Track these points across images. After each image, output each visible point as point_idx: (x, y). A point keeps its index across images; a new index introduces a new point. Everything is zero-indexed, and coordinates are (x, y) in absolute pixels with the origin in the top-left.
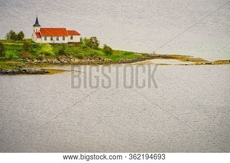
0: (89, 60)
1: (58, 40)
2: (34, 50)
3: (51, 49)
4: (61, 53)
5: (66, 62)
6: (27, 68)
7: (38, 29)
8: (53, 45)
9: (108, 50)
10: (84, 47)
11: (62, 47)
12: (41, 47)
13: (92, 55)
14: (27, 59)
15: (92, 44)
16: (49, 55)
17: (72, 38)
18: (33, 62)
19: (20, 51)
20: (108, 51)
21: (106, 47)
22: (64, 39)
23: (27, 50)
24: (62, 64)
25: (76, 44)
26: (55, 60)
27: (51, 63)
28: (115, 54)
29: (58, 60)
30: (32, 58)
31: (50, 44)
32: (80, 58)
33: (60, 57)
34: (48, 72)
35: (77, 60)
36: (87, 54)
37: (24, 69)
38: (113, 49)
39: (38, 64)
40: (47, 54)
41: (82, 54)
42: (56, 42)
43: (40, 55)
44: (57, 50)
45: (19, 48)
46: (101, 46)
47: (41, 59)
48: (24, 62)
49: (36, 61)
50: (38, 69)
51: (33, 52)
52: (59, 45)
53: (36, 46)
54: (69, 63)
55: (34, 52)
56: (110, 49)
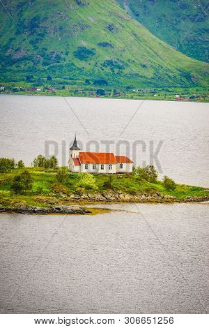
0: (143, 197)
1: (102, 169)
2: (71, 181)
3: (94, 181)
4: (107, 186)
5: (112, 198)
6: (61, 206)
7: (76, 153)
8: (96, 175)
9: (170, 183)
10: (137, 179)
11: (108, 178)
12: (79, 178)
13: (148, 190)
14: (61, 193)
15: (147, 175)
16: (91, 189)
17: (121, 167)
18: (69, 198)
19: (51, 182)
20: (169, 185)
21: (166, 180)
22: (110, 168)
23: (61, 181)
24: (108, 201)
25: (128, 175)
26: (99, 196)
27: (94, 200)
28: (178, 189)
29: (103, 195)
30: (68, 192)
31: (92, 173)
32: (133, 193)
33: (105, 191)
34: (89, 212)
35: (128, 197)
36: (141, 188)
37: (57, 206)
38: (176, 182)
39: (76, 201)
40: (88, 188)
41: (135, 187)
42: (100, 171)
43: (79, 189)
44: (102, 182)
45: (50, 179)
46: (160, 178)
47: (79, 193)
48: (57, 197)
49: (73, 196)
50: (77, 207)
51: (68, 185)
52: (104, 175)
53: (73, 176)
54: (118, 201)
55: (70, 184)
56: (173, 182)
